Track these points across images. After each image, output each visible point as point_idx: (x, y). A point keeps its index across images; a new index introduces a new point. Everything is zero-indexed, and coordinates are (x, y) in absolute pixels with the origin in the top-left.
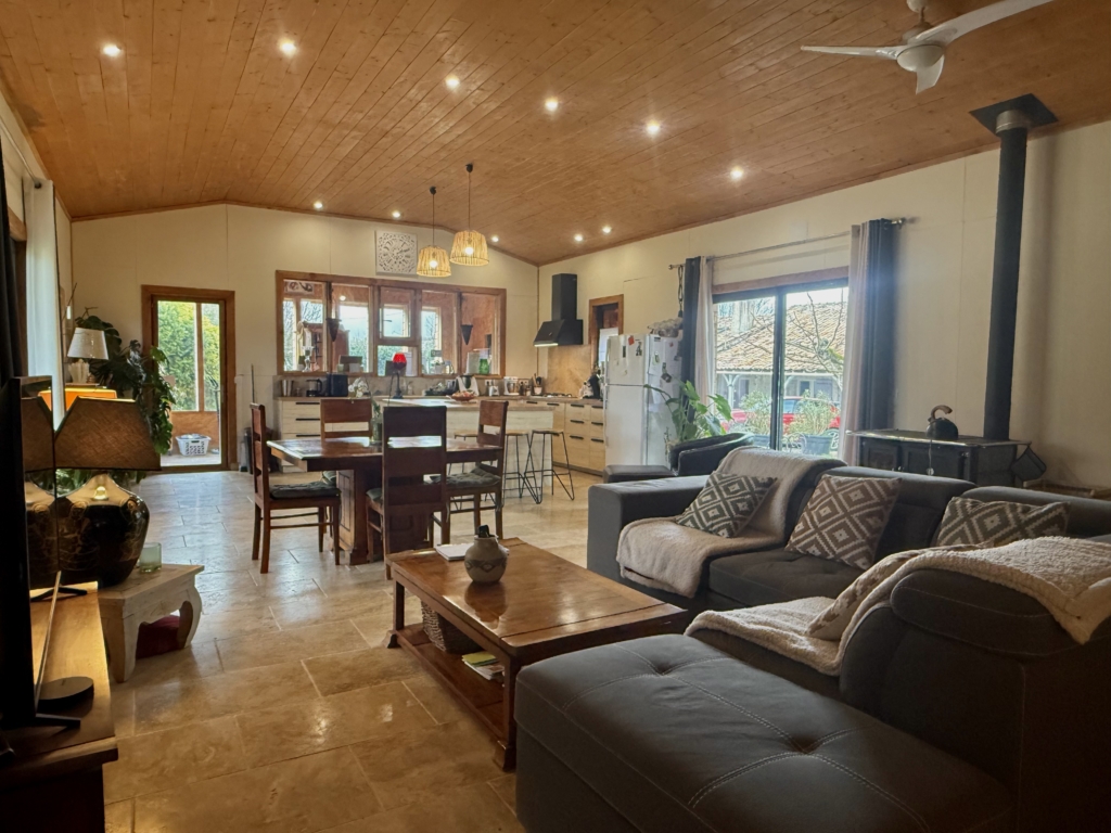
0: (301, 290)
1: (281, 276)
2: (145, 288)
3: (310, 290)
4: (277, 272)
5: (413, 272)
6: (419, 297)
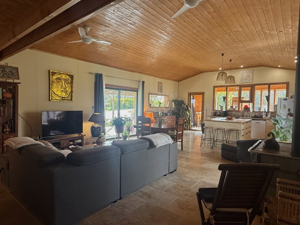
2: (189, 93)
4: (214, 86)
5: (251, 81)
6: (253, 88)
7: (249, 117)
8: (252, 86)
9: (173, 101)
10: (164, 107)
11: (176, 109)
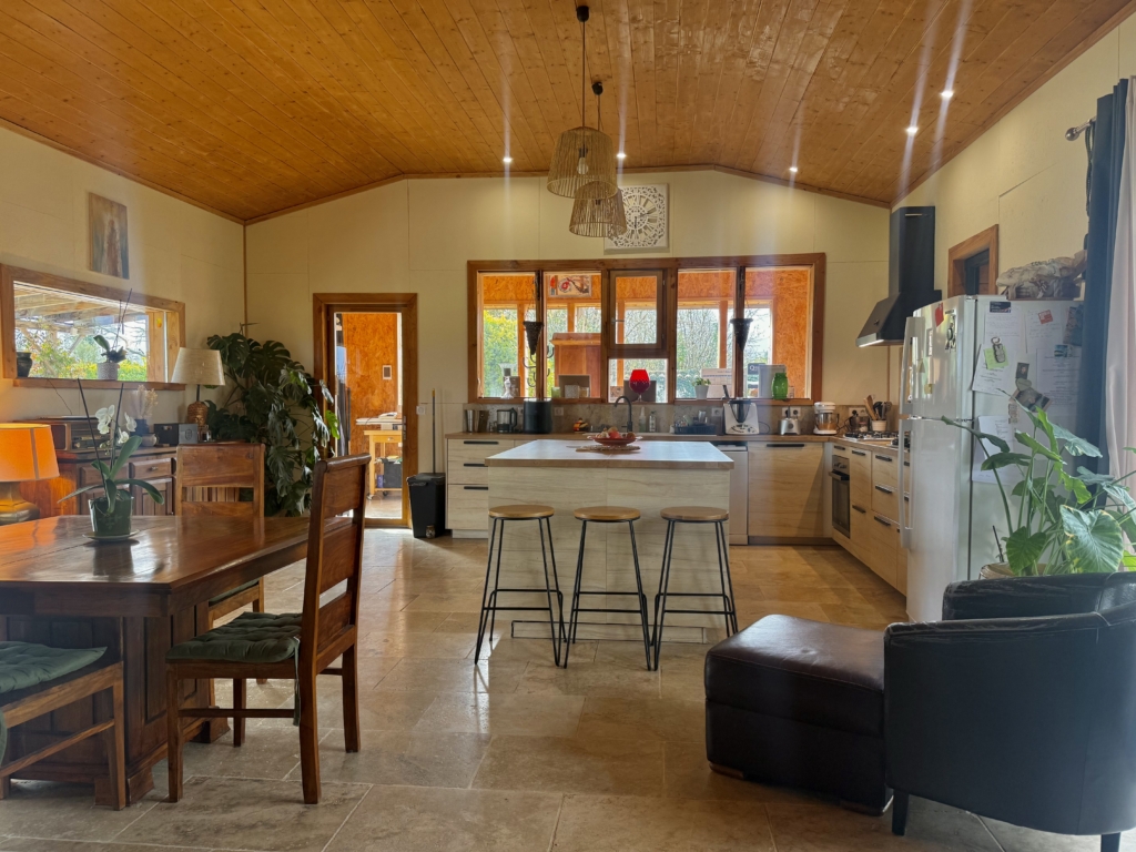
0: (573, 291)
1: (474, 268)
2: (317, 298)
3: (587, 291)
4: (469, 262)
5: (662, 243)
6: (670, 281)
7: (658, 430)
8: (664, 270)
9: (215, 342)
10: (150, 385)
11: (235, 397)
